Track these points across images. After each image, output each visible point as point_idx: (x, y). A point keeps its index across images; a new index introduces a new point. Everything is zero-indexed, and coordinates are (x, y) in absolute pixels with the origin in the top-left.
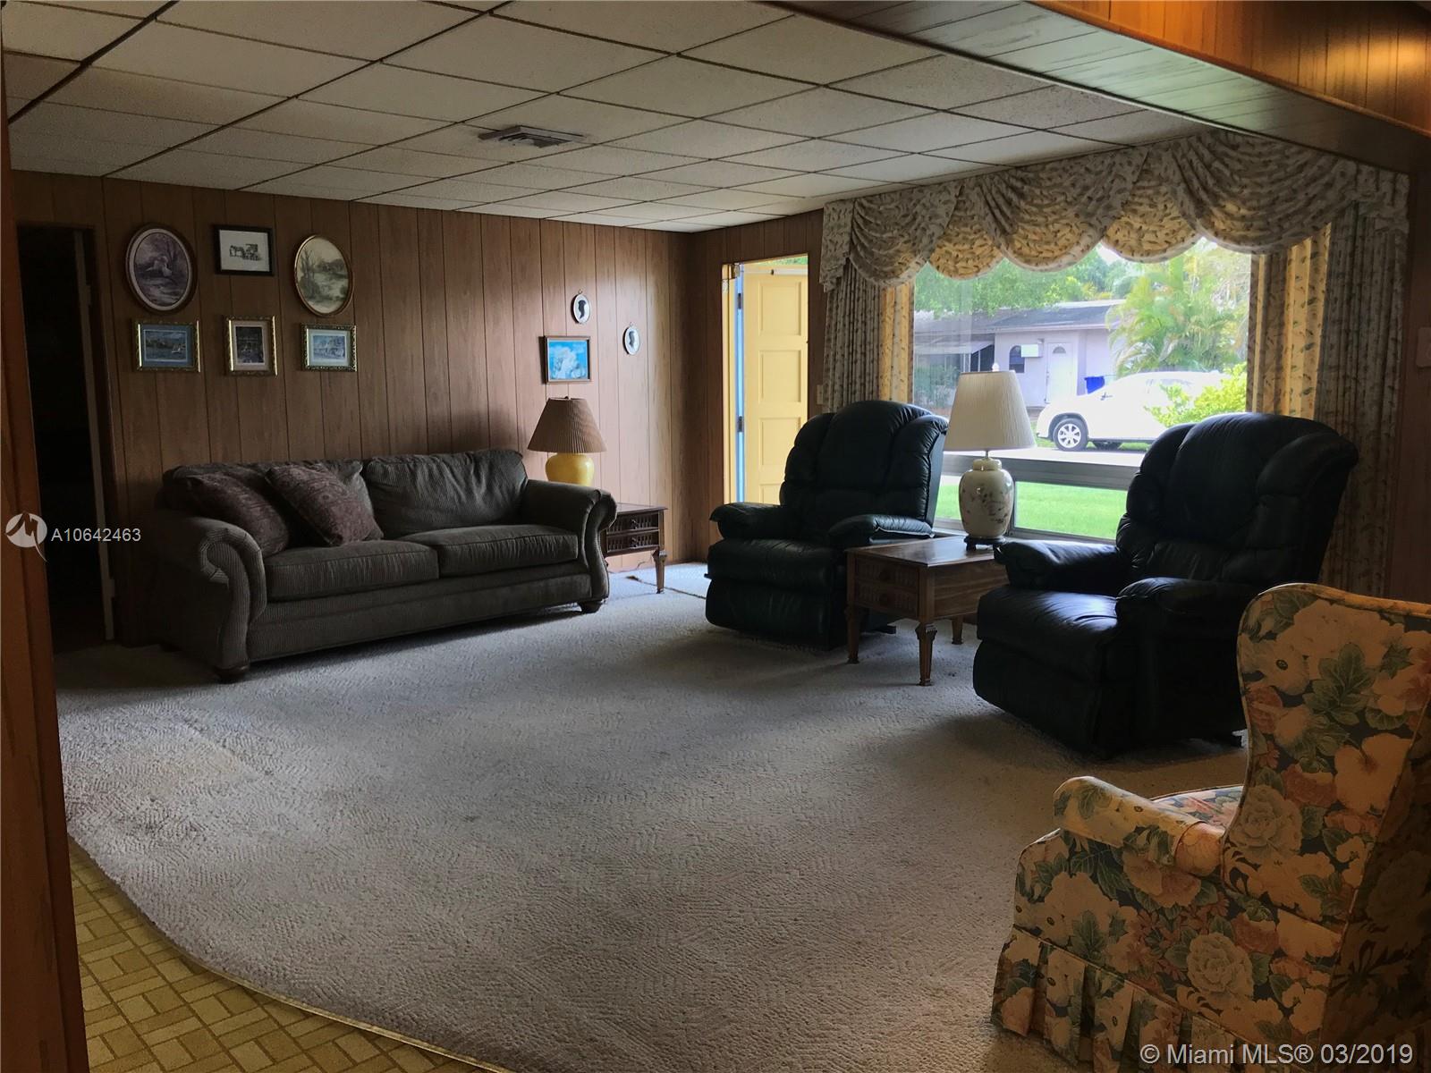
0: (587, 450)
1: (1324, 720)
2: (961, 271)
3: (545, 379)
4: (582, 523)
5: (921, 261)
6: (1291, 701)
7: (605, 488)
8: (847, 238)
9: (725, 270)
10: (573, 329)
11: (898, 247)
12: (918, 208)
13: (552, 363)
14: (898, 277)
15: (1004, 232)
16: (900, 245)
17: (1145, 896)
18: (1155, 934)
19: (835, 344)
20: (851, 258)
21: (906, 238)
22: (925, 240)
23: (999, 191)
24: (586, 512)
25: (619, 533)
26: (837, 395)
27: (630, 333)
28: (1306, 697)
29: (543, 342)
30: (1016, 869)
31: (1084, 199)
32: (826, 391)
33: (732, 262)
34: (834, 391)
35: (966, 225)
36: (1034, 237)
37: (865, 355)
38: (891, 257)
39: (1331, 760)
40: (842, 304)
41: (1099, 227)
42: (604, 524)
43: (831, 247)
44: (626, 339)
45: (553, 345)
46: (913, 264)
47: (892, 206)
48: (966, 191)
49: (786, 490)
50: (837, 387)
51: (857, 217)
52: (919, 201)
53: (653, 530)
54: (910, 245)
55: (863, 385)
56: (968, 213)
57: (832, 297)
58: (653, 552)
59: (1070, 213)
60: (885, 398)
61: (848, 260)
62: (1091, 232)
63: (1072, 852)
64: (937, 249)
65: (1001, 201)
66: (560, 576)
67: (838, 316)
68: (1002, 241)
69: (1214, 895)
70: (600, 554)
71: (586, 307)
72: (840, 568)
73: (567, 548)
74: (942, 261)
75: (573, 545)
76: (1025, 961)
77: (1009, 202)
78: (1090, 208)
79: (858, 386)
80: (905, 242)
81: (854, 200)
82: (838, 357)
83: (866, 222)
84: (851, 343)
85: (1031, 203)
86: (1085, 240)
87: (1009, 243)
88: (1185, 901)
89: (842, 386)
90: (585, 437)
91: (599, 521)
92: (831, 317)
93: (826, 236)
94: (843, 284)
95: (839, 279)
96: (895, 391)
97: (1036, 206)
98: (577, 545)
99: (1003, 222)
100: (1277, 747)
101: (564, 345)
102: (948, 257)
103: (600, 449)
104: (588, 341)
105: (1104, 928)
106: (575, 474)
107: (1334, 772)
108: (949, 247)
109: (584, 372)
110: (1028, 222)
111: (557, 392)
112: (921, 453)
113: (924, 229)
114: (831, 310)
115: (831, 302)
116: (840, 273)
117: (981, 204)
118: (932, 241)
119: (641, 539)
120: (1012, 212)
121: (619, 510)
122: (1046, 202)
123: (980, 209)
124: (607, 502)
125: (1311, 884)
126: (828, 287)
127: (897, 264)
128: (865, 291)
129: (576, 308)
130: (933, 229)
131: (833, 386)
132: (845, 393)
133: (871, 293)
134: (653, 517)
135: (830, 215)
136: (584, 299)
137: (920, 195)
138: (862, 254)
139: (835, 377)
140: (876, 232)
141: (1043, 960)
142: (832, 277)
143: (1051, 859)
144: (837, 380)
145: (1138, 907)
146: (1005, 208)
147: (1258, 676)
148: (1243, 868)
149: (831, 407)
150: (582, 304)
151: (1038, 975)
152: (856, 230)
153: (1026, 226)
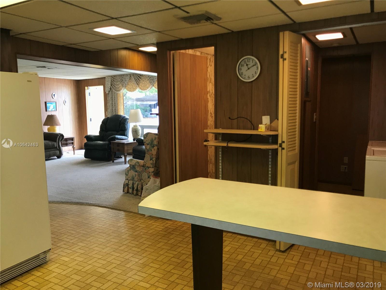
0: (57, 125)
1: (151, 146)
2: (131, 91)
3: (46, 111)
4: (57, 140)
5: (124, 88)
6: (148, 144)
7: (61, 133)
8: (110, 83)
9: (86, 88)
10: (52, 100)
11: (119, 86)
12: (123, 79)
13: (48, 107)
14: (120, 91)
15: (138, 84)
16: (120, 85)
17: (138, 171)
18: (139, 175)
19: (109, 104)
20: (111, 87)
21: (121, 84)
22: (124, 85)
23: (137, 77)
24: (57, 138)
25: (65, 142)
26: (110, 114)
27: (65, 101)
28: (149, 144)
29: (46, 103)
30: (125, 172)
31: (150, 79)
32: (108, 113)
33: (87, 86)
34: (109, 113)
35: (131, 82)
36: (143, 86)
37: (115, 106)
38: (119, 87)
39: (151, 150)
40: (110, 96)
41: (153, 84)
42: (62, 140)
43: (107, 85)
44: (65, 102)
45: (48, 103)
46: (123, 89)
47: (118, 78)
48: (131, 76)
49: (100, 132)
50: (110, 112)
51: (112, 79)
52: (123, 77)
53: (72, 142)
54: (122, 85)
55: (115, 112)
56: (132, 80)
57: (108, 94)
58: (72, 146)
59: (148, 82)
60: (119, 114)
61: (111, 88)
62: (151, 85)
63: (131, 168)
64: (127, 87)
65: (137, 79)
66: (52, 151)
67: (109, 98)
68: (137, 86)
69: (144, 168)
70: (61, 146)
71: (55, 95)
72: (110, 145)
73: (54, 145)
74: (128, 89)
75: (55, 144)
76: (126, 183)
77: (138, 79)
78: (151, 81)
79: (114, 112)
80: (121, 85)
81: (111, 76)
82: (110, 106)
83: (114, 81)
84: (112, 103)
85: (142, 80)
86: (150, 87)
87: (139, 86)
88: (141, 170)
89: (111, 112)
90: (57, 123)
91: (61, 139)
92: (108, 98)
93: (106, 83)
94: (110, 92)
95: (109, 91)
96: (121, 113)
97: (143, 80)
98: (56, 144)
99: (137, 82)
100: (147, 150)
101: (50, 103)
102: (129, 88)
103: (60, 125)
104: (56, 103)
105: (134, 176)
106: (54, 130)
107: (152, 151)
108: (129, 86)
109: (55, 109)
110: (141, 83)
111: (50, 114)
112: (125, 124)
113: (124, 83)
114: (108, 97)
115: (108, 95)
116: (109, 90)
117: (134, 79)
118: (126, 85)
119: (70, 143)
120: (139, 81)
121: (65, 137)
122: (144, 79)
123: (134, 80)
124: (62, 136)
125: (151, 164)
126: (107, 92)
127: (120, 89)
128: (114, 94)
129: (53, 96)
130: (126, 83)
131: (109, 112)
132: (112, 113)
133: (115, 94)
134: (72, 139)
135: (107, 79)
136: (55, 94)
137: (123, 76)
138: (113, 86)
139: (109, 110)
140: (116, 82)
141: (128, 182)
142: (108, 91)
143: (129, 169)
144: (110, 111)
145: (137, 172)
146: (138, 80)
147: (145, 142)
148: (146, 164)
149: (109, 116)
150: (54, 95)
151: (128, 185)
152: (112, 82)
153: (142, 84)
